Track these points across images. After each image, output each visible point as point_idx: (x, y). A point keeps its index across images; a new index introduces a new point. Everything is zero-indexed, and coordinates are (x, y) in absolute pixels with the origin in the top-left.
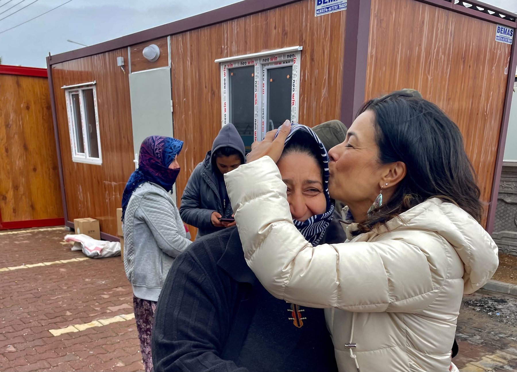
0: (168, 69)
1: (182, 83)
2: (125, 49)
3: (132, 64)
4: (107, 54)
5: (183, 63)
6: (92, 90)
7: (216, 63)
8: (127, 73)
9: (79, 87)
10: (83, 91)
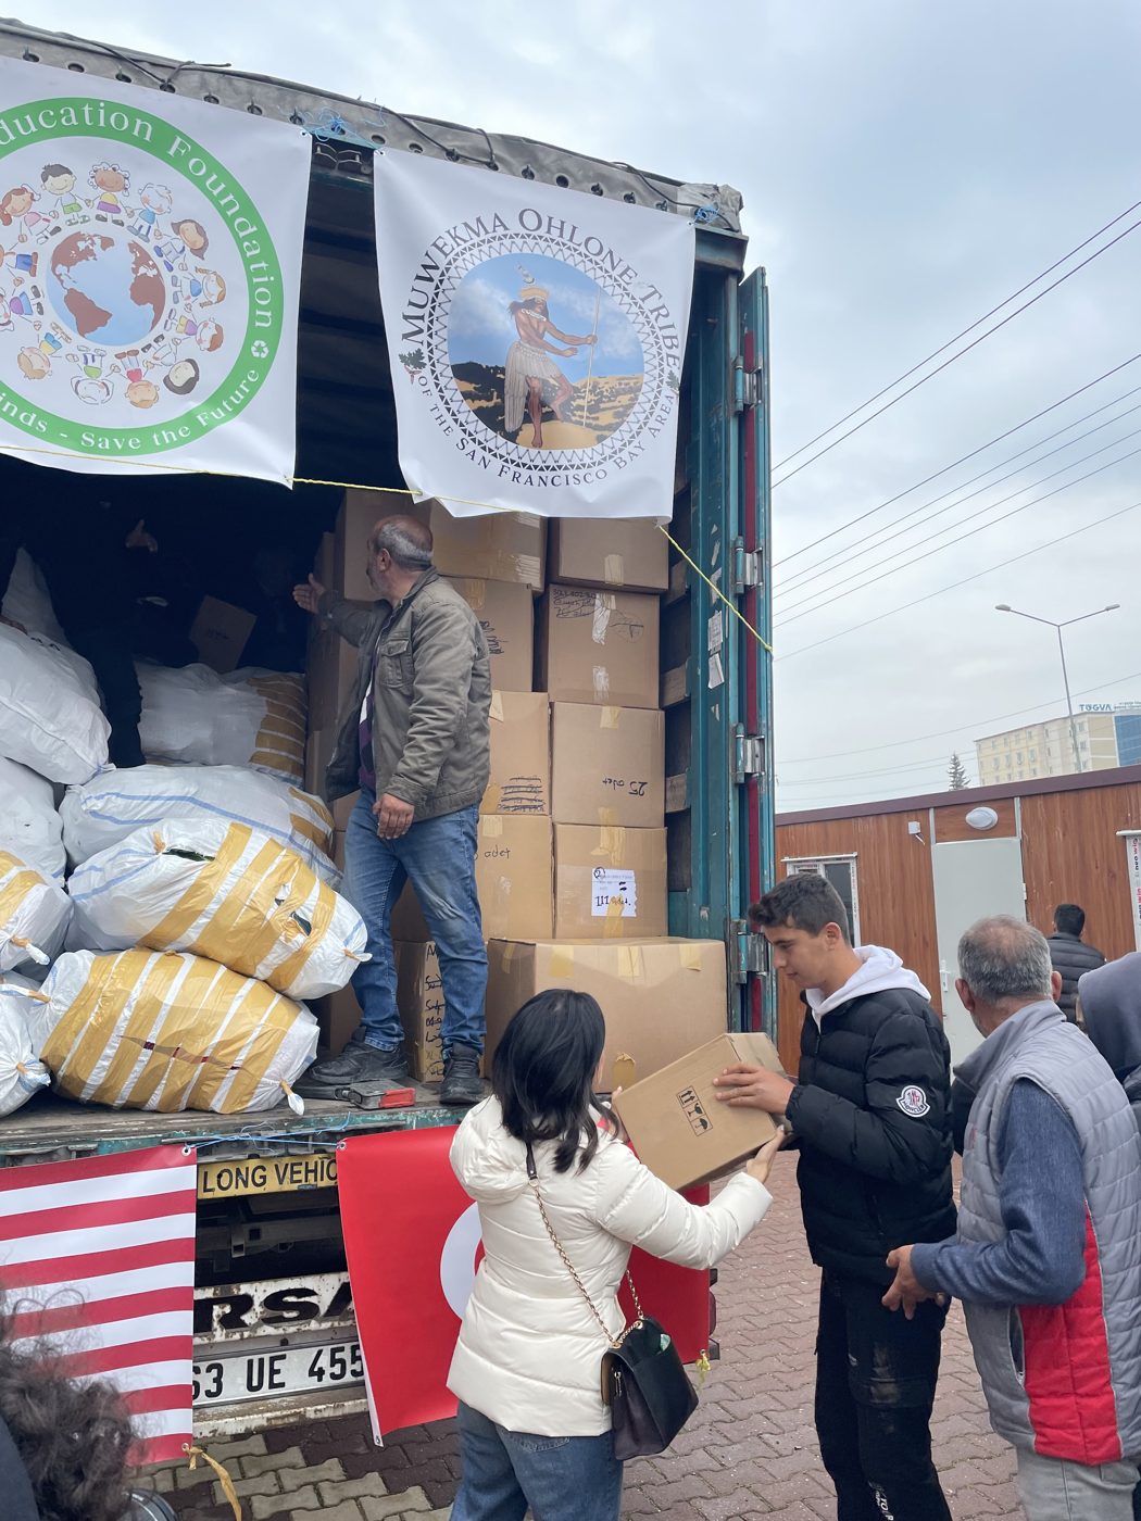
0: (1016, 840)
1: (1045, 861)
2: (924, 812)
3: (937, 832)
4: (884, 818)
5: (1048, 833)
6: (848, 864)
7: (1119, 837)
8: (929, 843)
9: (818, 860)
10: (826, 865)
